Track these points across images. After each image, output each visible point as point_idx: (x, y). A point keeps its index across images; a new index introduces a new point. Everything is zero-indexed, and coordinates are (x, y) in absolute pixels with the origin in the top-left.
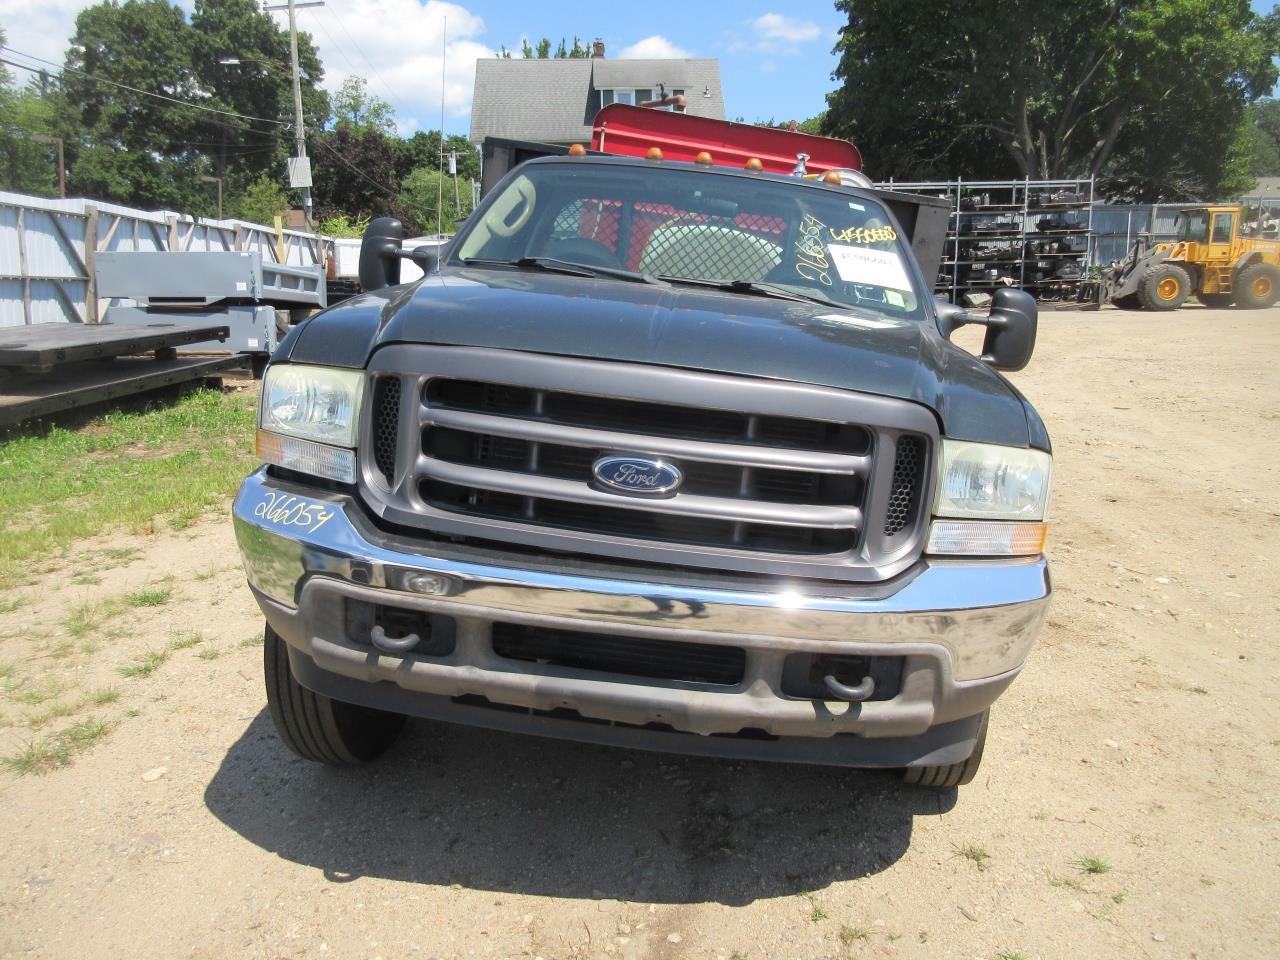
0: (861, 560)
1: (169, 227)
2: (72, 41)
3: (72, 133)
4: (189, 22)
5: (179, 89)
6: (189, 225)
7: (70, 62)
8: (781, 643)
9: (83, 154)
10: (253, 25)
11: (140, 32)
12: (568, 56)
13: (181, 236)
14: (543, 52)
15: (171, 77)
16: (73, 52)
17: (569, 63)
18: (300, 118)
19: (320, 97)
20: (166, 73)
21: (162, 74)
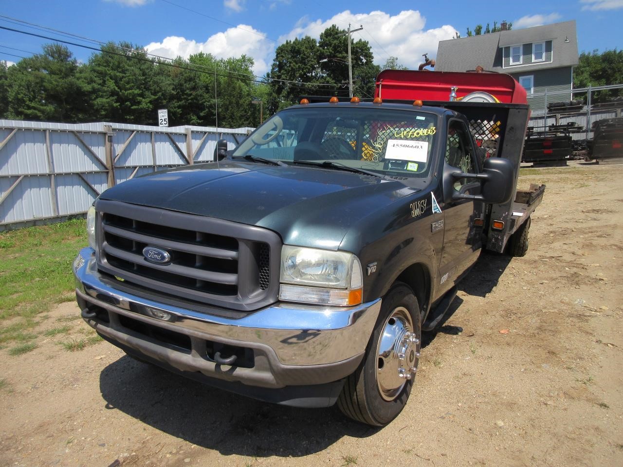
0: (237, 299)
1: (284, 136)
2: (274, 60)
3: (277, 97)
4: (318, 45)
5: (313, 74)
6: (292, 134)
7: (273, 69)
8: (194, 333)
9: (280, 105)
10: (342, 42)
11: (298, 52)
12: (491, 32)
13: (289, 140)
14: (478, 32)
15: (309, 69)
16: (274, 64)
17: (491, 35)
18: (351, 81)
19: (377, 69)
20: (307, 68)
21: (305, 68)
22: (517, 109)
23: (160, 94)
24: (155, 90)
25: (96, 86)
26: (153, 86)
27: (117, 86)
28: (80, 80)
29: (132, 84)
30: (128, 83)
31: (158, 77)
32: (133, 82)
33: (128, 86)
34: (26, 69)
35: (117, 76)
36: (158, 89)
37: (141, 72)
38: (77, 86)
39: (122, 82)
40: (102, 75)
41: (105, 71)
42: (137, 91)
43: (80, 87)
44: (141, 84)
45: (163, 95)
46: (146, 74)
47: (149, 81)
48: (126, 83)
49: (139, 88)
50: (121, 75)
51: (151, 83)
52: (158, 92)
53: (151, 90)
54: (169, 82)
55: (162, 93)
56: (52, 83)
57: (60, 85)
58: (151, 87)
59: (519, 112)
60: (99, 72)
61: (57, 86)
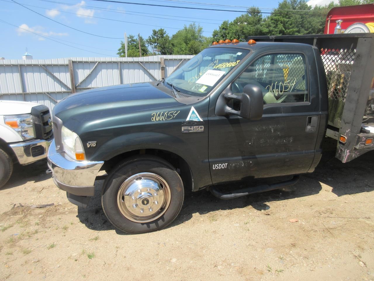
22: (364, 38)
23: (310, 29)
24: (308, 27)
25: (271, 28)
26: (307, 24)
27: (284, 27)
28: (263, 26)
29: (294, 25)
30: (291, 25)
31: (311, 18)
32: (294, 24)
33: (291, 27)
34: (237, 23)
35: (285, 21)
36: (310, 26)
37: (300, 17)
38: (260, 29)
39: (287, 25)
40: (277, 21)
41: (279, 18)
42: (295, 29)
43: (262, 30)
44: (299, 24)
45: (312, 30)
46: (303, 18)
47: (305, 22)
48: (290, 25)
49: (297, 27)
50: (287, 20)
51: (306, 23)
52: (310, 28)
53: (306, 27)
54: (318, 21)
55: (312, 29)
56: (247, 30)
57: (252, 30)
58: (305, 25)
59: (365, 40)
60: (275, 20)
61: (250, 31)
